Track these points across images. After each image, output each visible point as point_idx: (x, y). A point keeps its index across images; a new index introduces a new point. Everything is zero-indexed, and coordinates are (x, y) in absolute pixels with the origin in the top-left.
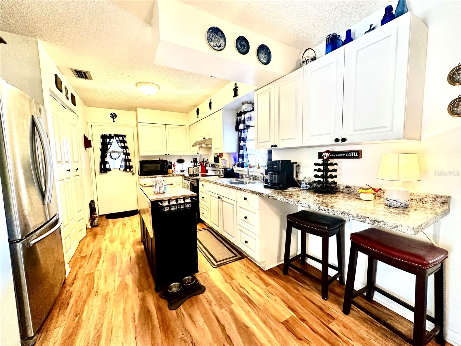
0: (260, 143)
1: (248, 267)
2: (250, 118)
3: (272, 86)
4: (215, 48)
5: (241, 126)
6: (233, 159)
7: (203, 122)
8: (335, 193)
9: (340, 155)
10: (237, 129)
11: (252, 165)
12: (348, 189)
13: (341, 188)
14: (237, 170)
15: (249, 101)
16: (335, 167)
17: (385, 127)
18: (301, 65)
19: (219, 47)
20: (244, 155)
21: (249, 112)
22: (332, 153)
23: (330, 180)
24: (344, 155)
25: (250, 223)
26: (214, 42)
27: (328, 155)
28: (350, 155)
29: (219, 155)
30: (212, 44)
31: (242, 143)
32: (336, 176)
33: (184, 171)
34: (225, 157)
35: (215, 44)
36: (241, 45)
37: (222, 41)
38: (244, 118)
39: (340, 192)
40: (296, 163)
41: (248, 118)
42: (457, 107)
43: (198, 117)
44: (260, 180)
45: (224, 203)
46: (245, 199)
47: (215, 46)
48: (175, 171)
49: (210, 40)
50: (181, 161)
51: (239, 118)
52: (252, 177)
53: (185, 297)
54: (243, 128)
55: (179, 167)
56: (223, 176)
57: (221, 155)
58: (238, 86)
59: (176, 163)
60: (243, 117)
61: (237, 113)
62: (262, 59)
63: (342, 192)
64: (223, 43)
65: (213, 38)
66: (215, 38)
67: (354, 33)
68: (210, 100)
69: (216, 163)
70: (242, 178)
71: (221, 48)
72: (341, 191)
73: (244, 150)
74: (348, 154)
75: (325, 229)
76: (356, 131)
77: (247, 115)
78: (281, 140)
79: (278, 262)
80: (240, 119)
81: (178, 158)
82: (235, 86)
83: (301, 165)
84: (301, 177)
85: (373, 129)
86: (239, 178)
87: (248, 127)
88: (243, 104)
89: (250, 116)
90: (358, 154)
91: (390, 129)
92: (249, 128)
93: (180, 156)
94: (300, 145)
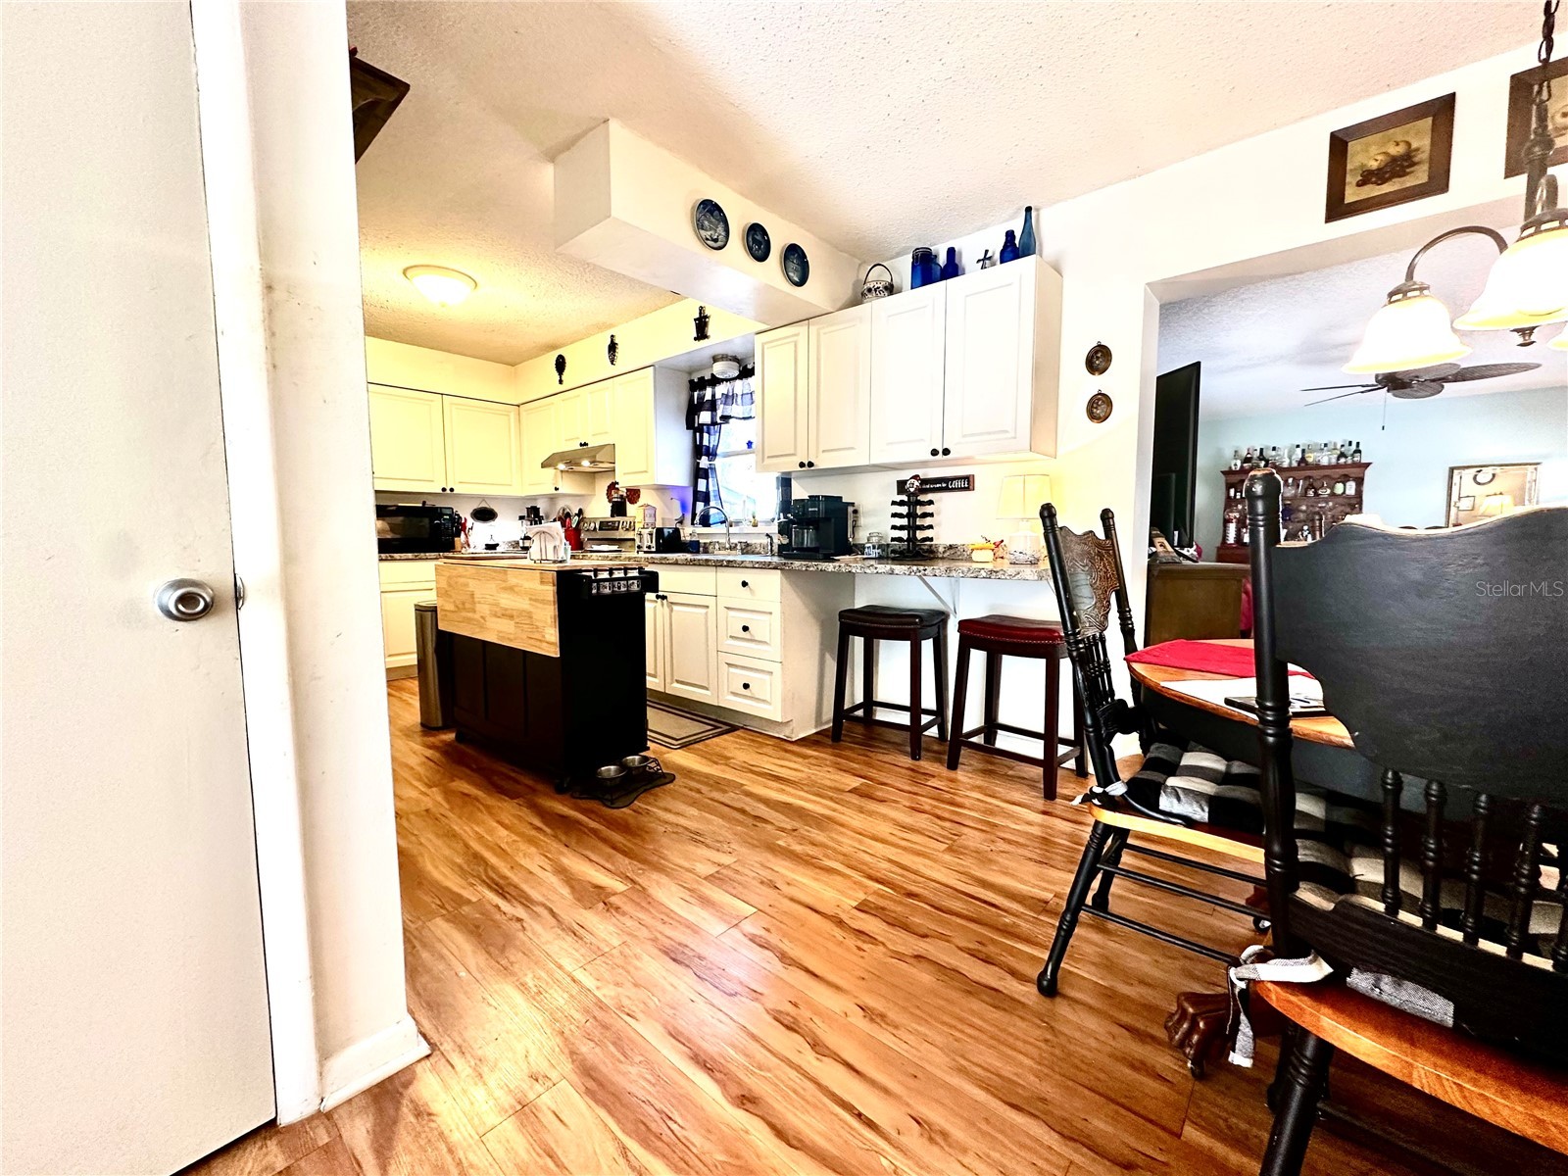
0: (768, 457)
1: (753, 741)
2: (729, 398)
3: (801, 329)
4: (708, 242)
5: (705, 417)
6: (677, 505)
7: (578, 396)
8: (931, 559)
9: (938, 486)
10: (690, 424)
11: (731, 518)
12: (952, 551)
13: (941, 549)
14: (688, 532)
15: (730, 353)
16: (928, 509)
17: (1007, 432)
18: (863, 294)
19: (716, 241)
20: (712, 494)
21: (727, 380)
22: (924, 481)
23: (921, 534)
24: (945, 485)
25: (756, 638)
26: (706, 230)
27: (917, 483)
28: (956, 484)
29: (625, 495)
30: (703, 233)
31: (704, 462)
32: (931, 527)
33: (498, 545)
34: (645, 498)
35: (708, 234)
36: (754, 240)
37: (720, 229)
38: (713, 396)
39: (938, 558)
40: (853, 504)
41: (726, 396)
42: (1096, 408)
43: (561, 382)
44: (759, 553)
45: (675, 608)
46: (745, 584)
47: (707, 239)
48: (469, 545)
49: (700, 226)
50: (485, 515)
51: (696, 394)
52: (739, 547)
53: (635, 790)
54: (709, 421)
55: (479, 535)
56: (654, 550)
57: (633, 495)
58: (707, 313)
59: (470, 522)
60: (708, 394)
61: (691, 382)
62: (791, 274)
63: (943, 558)
64: (723, 234)
65: (706, 223)
66: (710, 222)
67: (960, 253)
68: (612, 336)
69: (616, 519)
70: (706, 551)
71: (719, 244)
72: (940, 556)
73: (710, 480)
75: (916, 623)
76: (964, 436)
77: (721, 390)
78: (824, 451)
79: (816, 727)
80: (701, 398)
81: (476, 506)
82: (700, 313)
83: (861, 510)
84: (862, 537)
85: (989, 433)
86: (698, 552)
87: (726, 418)
88: (715, 359)
89: (731, 391)
90: (967, 483)
91: (1012, 434)
92: (727, 423)
93: (483, 498)
94: (865, 462)
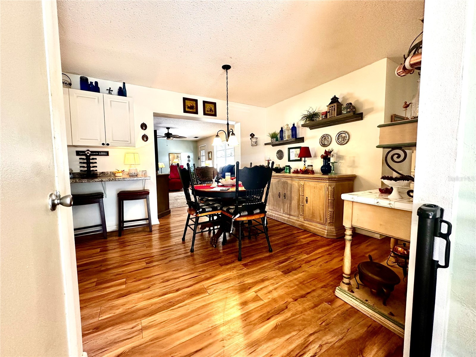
9: (94, 153)
12: (103, 174)
13: (99, 174)
16: (95, 161)
22: (92, 152)
23: (92, 169)
24: (98, 153)
27: (89, 152)
28: (102, 153)
32: (96, 167)
42: (144, 138)
74: (100, 153)
90: (106, 154)
91: (130, 142)
